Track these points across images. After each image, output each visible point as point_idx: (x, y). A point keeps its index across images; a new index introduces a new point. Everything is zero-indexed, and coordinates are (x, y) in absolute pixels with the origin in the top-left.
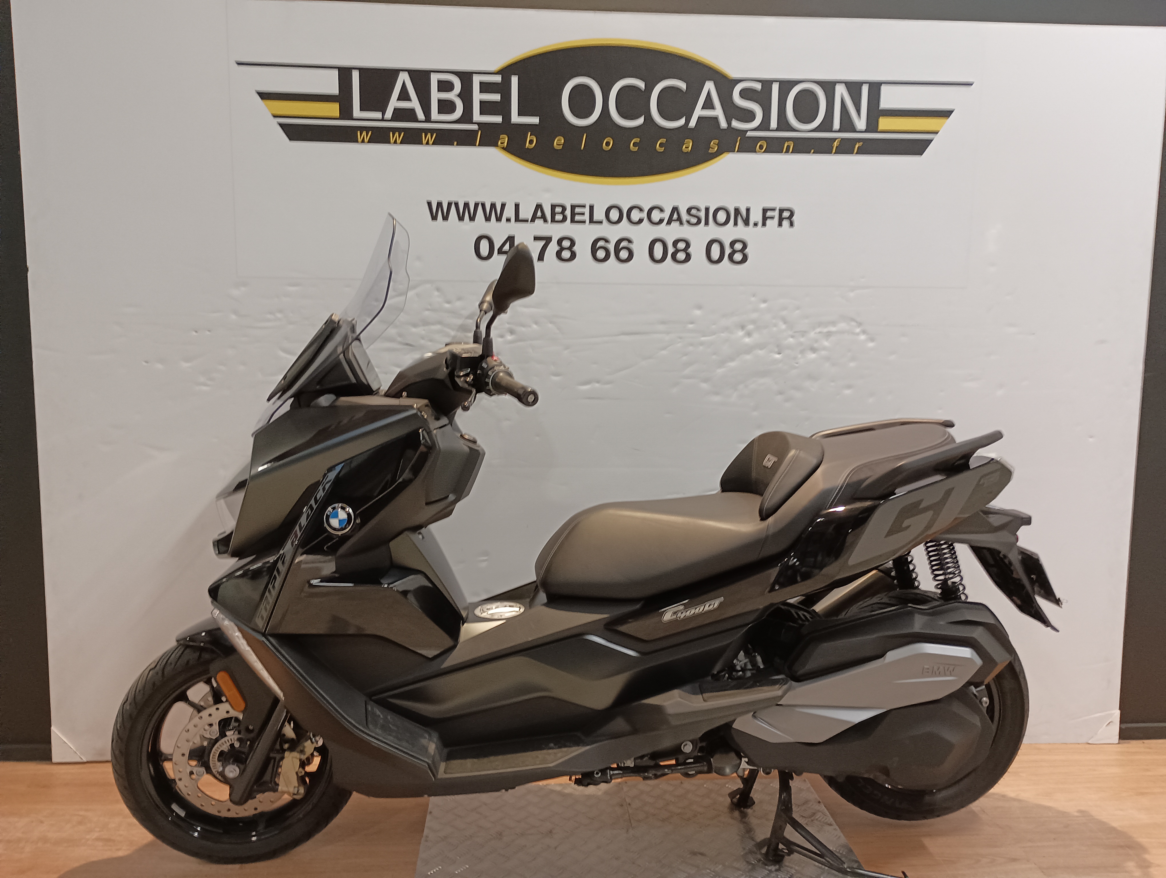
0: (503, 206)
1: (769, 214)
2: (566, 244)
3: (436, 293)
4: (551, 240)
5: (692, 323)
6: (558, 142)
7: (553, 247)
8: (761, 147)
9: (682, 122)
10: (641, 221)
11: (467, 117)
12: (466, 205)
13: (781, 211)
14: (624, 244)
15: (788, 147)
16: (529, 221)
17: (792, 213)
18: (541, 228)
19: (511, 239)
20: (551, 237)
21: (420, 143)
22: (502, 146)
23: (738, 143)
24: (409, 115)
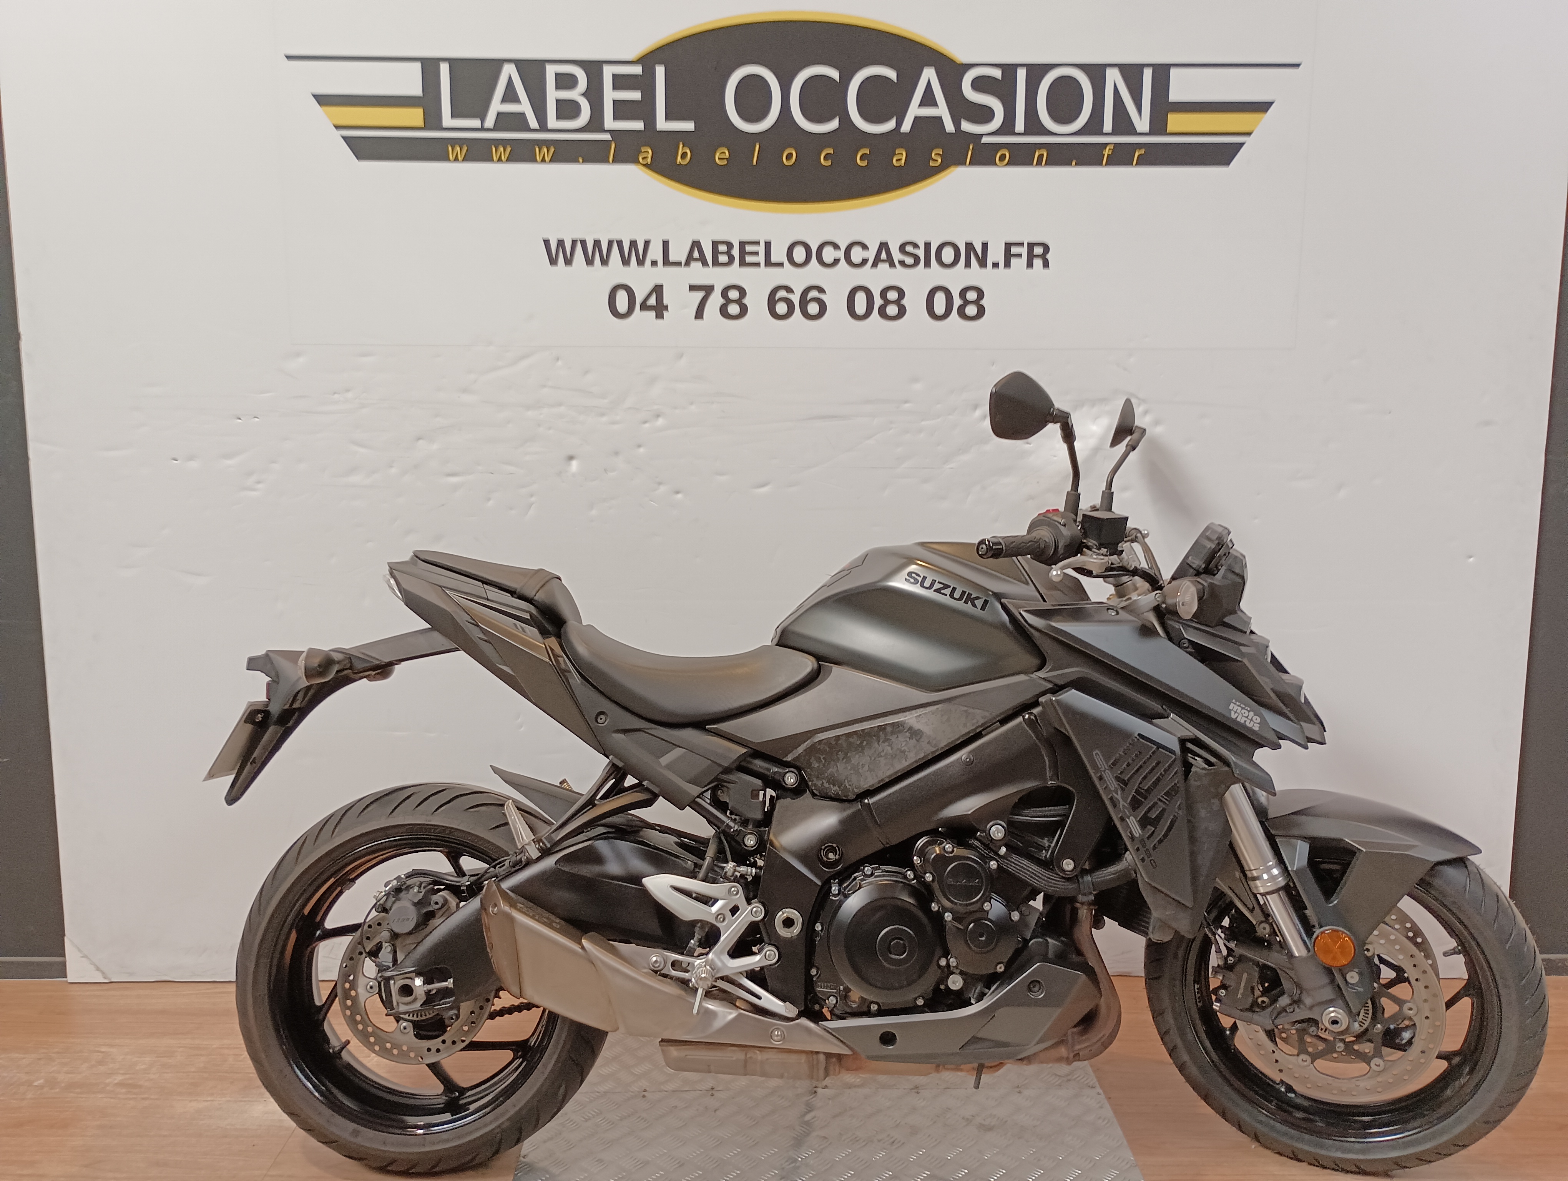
0: (647, 243)
1: (1014, 250)
2: (734, 294)
3: (559, 364)
4: (713, 290)
5: (908, 402)
6: (721, 155)
7: (716, 300)
8: (1002, 158)
9: (891, 125)
10: (836, 261)
11: (595, 123)
12: (597, 243)
13: (1032, 245)
15: (1041, 156)
16: (683, 264)
17: (1046, 248)
18: (699, 274)
19: (658, 290)
20: (714, 286)
21: (533, 160)
22: (645, 163)
23: (970, 153)
24: (517, 121)
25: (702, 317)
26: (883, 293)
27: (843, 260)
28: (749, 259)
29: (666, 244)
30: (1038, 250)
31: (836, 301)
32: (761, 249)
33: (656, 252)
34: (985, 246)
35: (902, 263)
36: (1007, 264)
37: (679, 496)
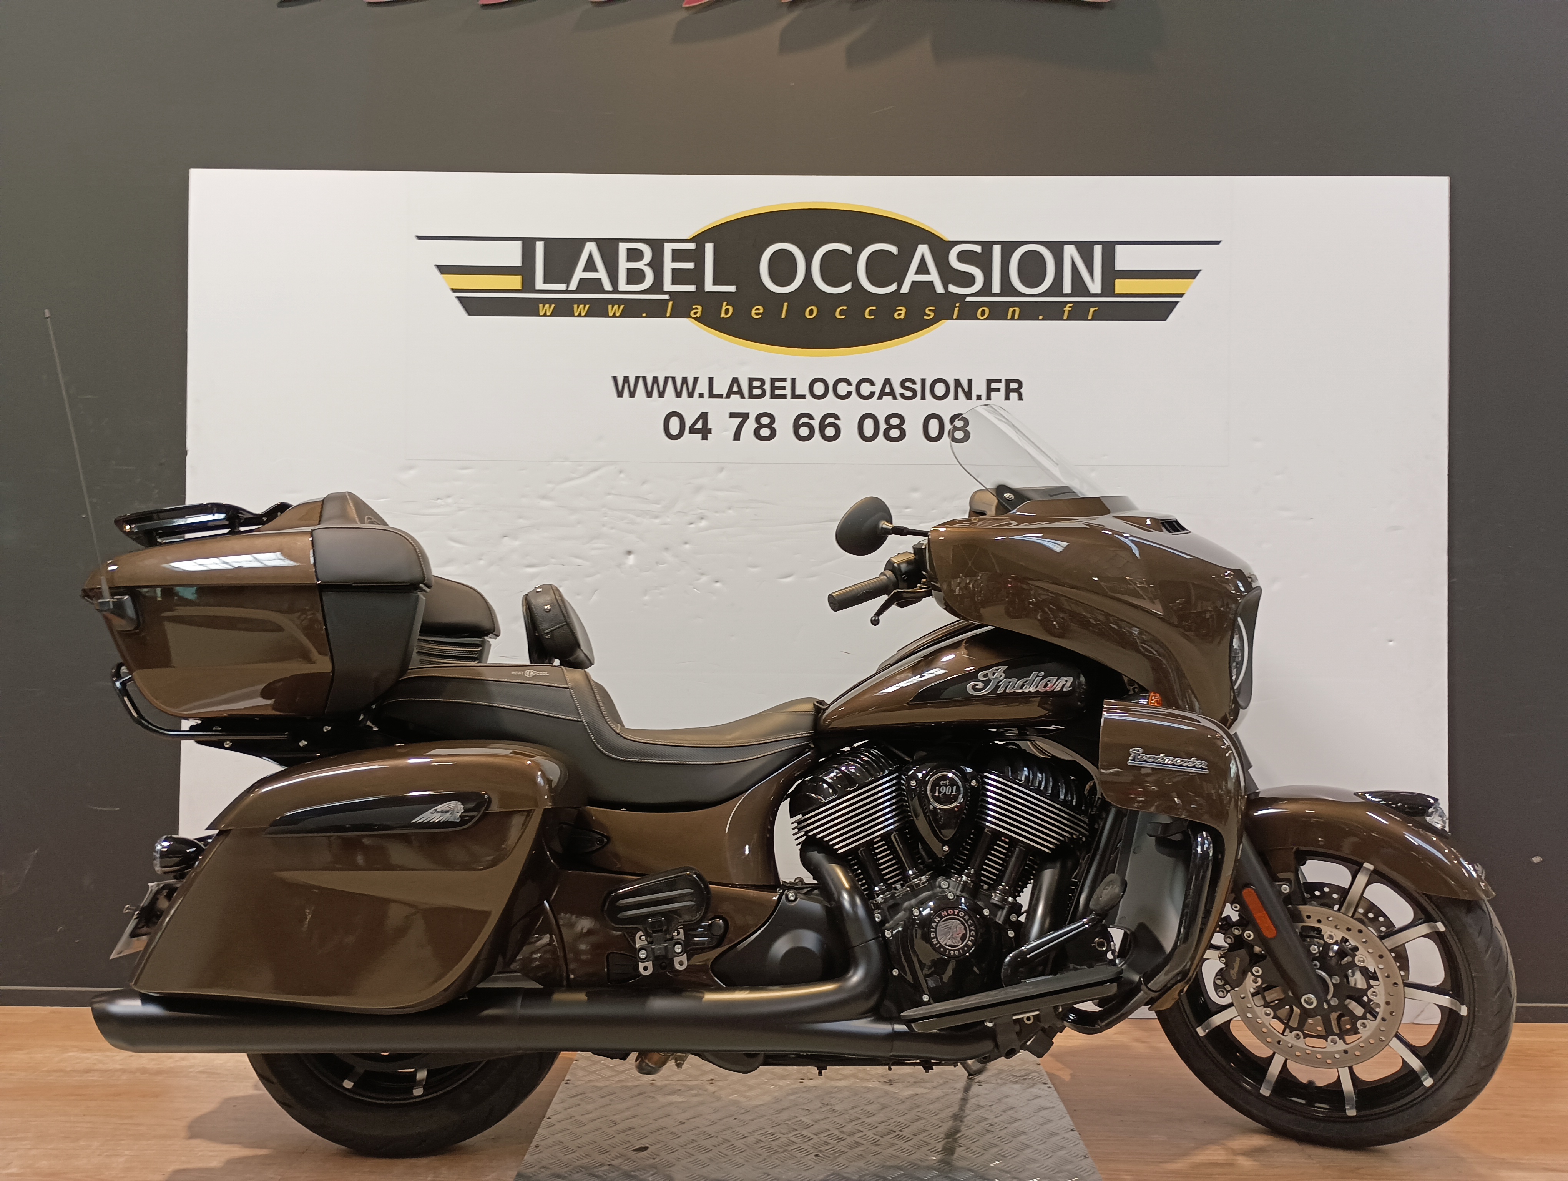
0: (696, 379)
1: (994, 385)
2: (765, 420)
3: (622, 475)
4: (748, 418)
5: (907, 508)
6: (756, 311)
7: (750, 425)
8: (983, 313)
9: (893, 287)
10: (849, 394)
11: (657, 286)
12: (655, 380)
13: (1008, 382)
14: (830, 420)
15: (1014, 311)
16: (724, 396)
17: (1020, 384)
18: (737, 404)
19: (704, 416)
20: (748, 414)
21: (606, 315)
22: (695, 316)
23: (957, 309)
24: (594, 285)
25: (739, 440)
26: (888, 419)
27: (854, 395)
28: (777, 392)
29: (711, 380)
30: (1013, 386)
31: (848, 426)
32: (788, 384)
33: (702, 387)
34: (970, 381)
35: (902, 395)
36: (989, 398)
37: (718, 585)
